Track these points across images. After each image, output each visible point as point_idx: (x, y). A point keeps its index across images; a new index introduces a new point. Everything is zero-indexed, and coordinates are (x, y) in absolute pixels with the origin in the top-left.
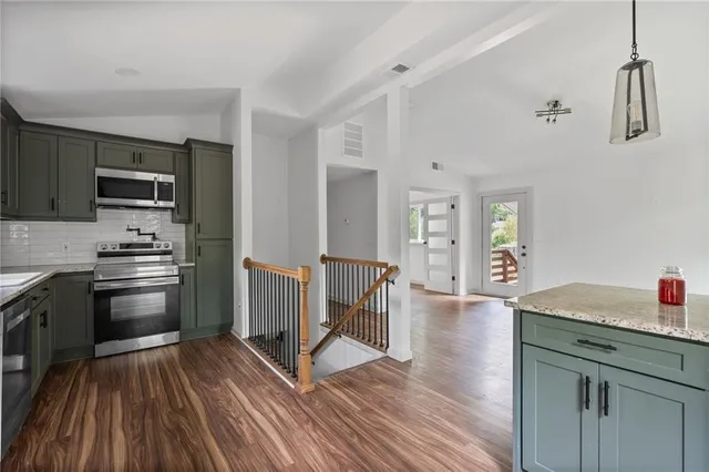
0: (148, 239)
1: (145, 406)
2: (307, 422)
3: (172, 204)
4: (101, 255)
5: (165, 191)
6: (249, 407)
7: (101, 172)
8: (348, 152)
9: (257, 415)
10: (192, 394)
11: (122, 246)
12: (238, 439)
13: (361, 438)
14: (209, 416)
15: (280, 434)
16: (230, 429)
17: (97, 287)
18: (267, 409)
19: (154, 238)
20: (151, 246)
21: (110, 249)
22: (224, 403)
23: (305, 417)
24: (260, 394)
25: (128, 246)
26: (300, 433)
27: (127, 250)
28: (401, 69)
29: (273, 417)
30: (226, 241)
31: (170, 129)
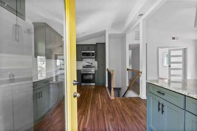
0: (90, 64)
1: (84, 94)
2: (108, 104)
3: (94, 57)
4: (83, 67)
5: (93, 54)
6: (100, 98)
7: (83, 52)
8: (136, 39)
9: (100, 100)
10: (92, 94)
11: (86, 65)
12: (94, 103)
13: (117, 109)
14: (92, 98)
15: (102, 104)
16: (94, 101)
17: (82, 73)
18: (102, 100)
19: (92, 64)
20: (91, 65)
21: (84, 66)
22: (96, 97)
23: (108, 103)
24: (103, 97)
25: (88, 65)
26: (105, 105)
27: (87, 66)
28: (141, 15)
29: (103, 101)
30: (104, 64)
31: (93, 42)
